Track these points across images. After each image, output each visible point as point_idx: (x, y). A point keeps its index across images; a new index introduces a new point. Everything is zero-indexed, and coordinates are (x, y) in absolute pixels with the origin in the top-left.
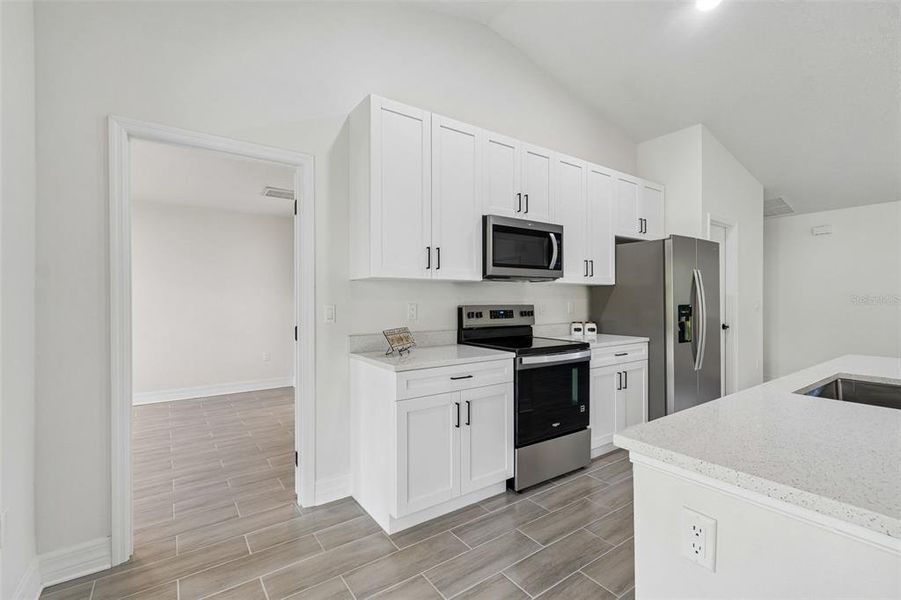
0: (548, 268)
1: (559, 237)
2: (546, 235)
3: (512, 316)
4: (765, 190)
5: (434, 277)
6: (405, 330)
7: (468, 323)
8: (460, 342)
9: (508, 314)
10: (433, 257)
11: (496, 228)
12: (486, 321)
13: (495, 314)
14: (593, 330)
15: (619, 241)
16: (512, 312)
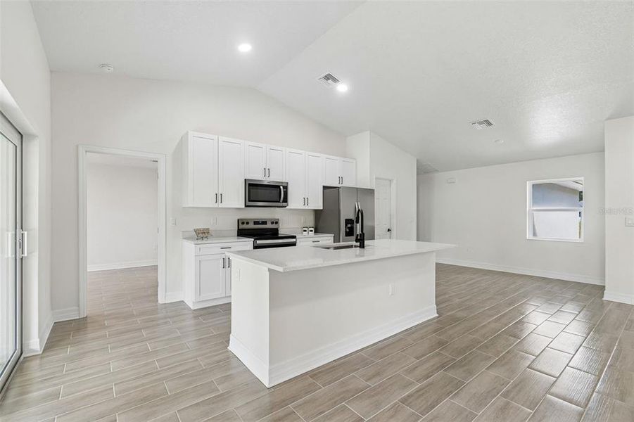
0: (279, 202)
1: (286, 188)
2: (279, 187)
3: (266, 224)
4: (417, 160)
5: (220, 206)
6: (208, 229)
7: (242, 227)
8: (238, 236)
9: (264, 223)
10: (219, 198)
11: (250, 185)
12: (251, 226)
13: (256, 223)
14: (312, 231)
15: (325, 188)
16: (266, 222)
